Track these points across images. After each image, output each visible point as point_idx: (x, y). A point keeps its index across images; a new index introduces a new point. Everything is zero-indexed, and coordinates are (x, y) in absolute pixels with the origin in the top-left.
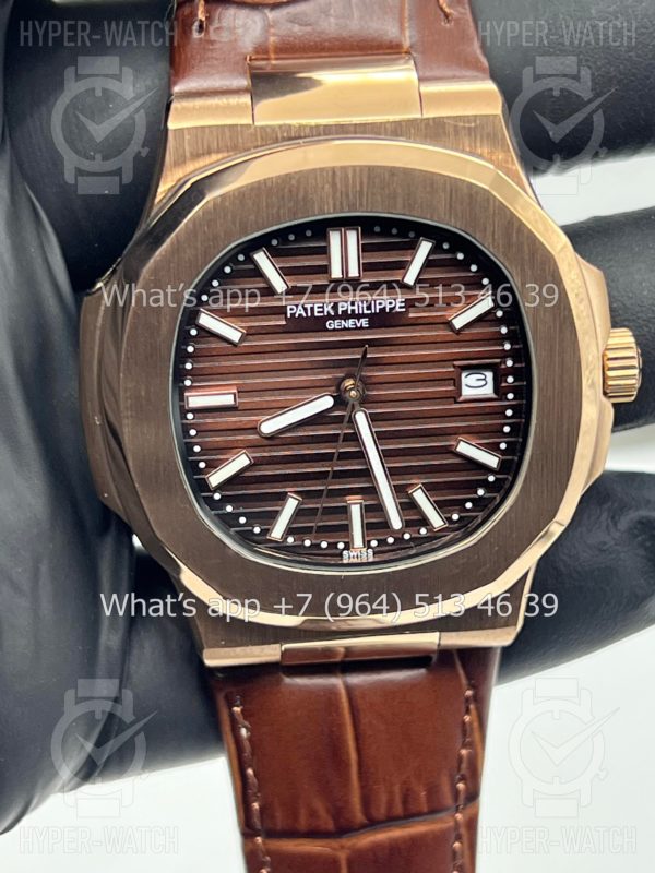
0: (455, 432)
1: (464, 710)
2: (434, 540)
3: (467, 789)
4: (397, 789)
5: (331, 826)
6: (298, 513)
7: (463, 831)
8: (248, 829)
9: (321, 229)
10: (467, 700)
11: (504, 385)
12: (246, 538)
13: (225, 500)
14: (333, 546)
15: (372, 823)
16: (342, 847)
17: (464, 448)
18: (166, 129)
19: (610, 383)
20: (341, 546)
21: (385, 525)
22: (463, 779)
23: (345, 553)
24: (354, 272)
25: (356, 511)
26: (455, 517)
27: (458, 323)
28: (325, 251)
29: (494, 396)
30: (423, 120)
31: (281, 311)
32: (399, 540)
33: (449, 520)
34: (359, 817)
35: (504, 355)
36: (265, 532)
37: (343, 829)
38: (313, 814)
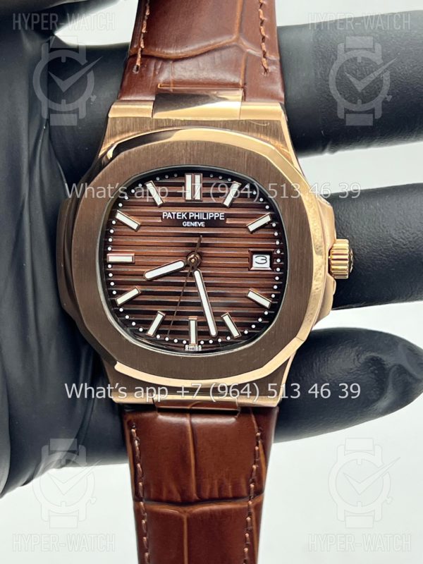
0: (247, 287)
1: (256, 443)
2: (235, 343)
3: (255, 488)
4: (216, 482)
5: (179, 499)
6: (163, 322)
7: (252, 510)
8: (137, 497)
9: (182, 172)
10: (257, 437)
11: (275, 263)
12: (135, 334)
13: (125, 312)
14: (180, 342)
15: (202, 501)
16: (185, 512)
17: (252, 295)
18: (107, 117)
19: (333, 267)
20: (185, 342)
21: (208, 333)
22: (253, 482)
23: (187, 346)
24: (198, 197)
25: (193, 324)
26: (246, 332)
27: (252, 228)
28: (183, 184)
29: (270, 269)
30: (240, 121)
31: (160, 215)
32: (216, 342)
33: (243, 333)
34: (195, 496)
35: (276, 247)
36: (145, 331)
37: (186, 502)
38: (170, 492)
